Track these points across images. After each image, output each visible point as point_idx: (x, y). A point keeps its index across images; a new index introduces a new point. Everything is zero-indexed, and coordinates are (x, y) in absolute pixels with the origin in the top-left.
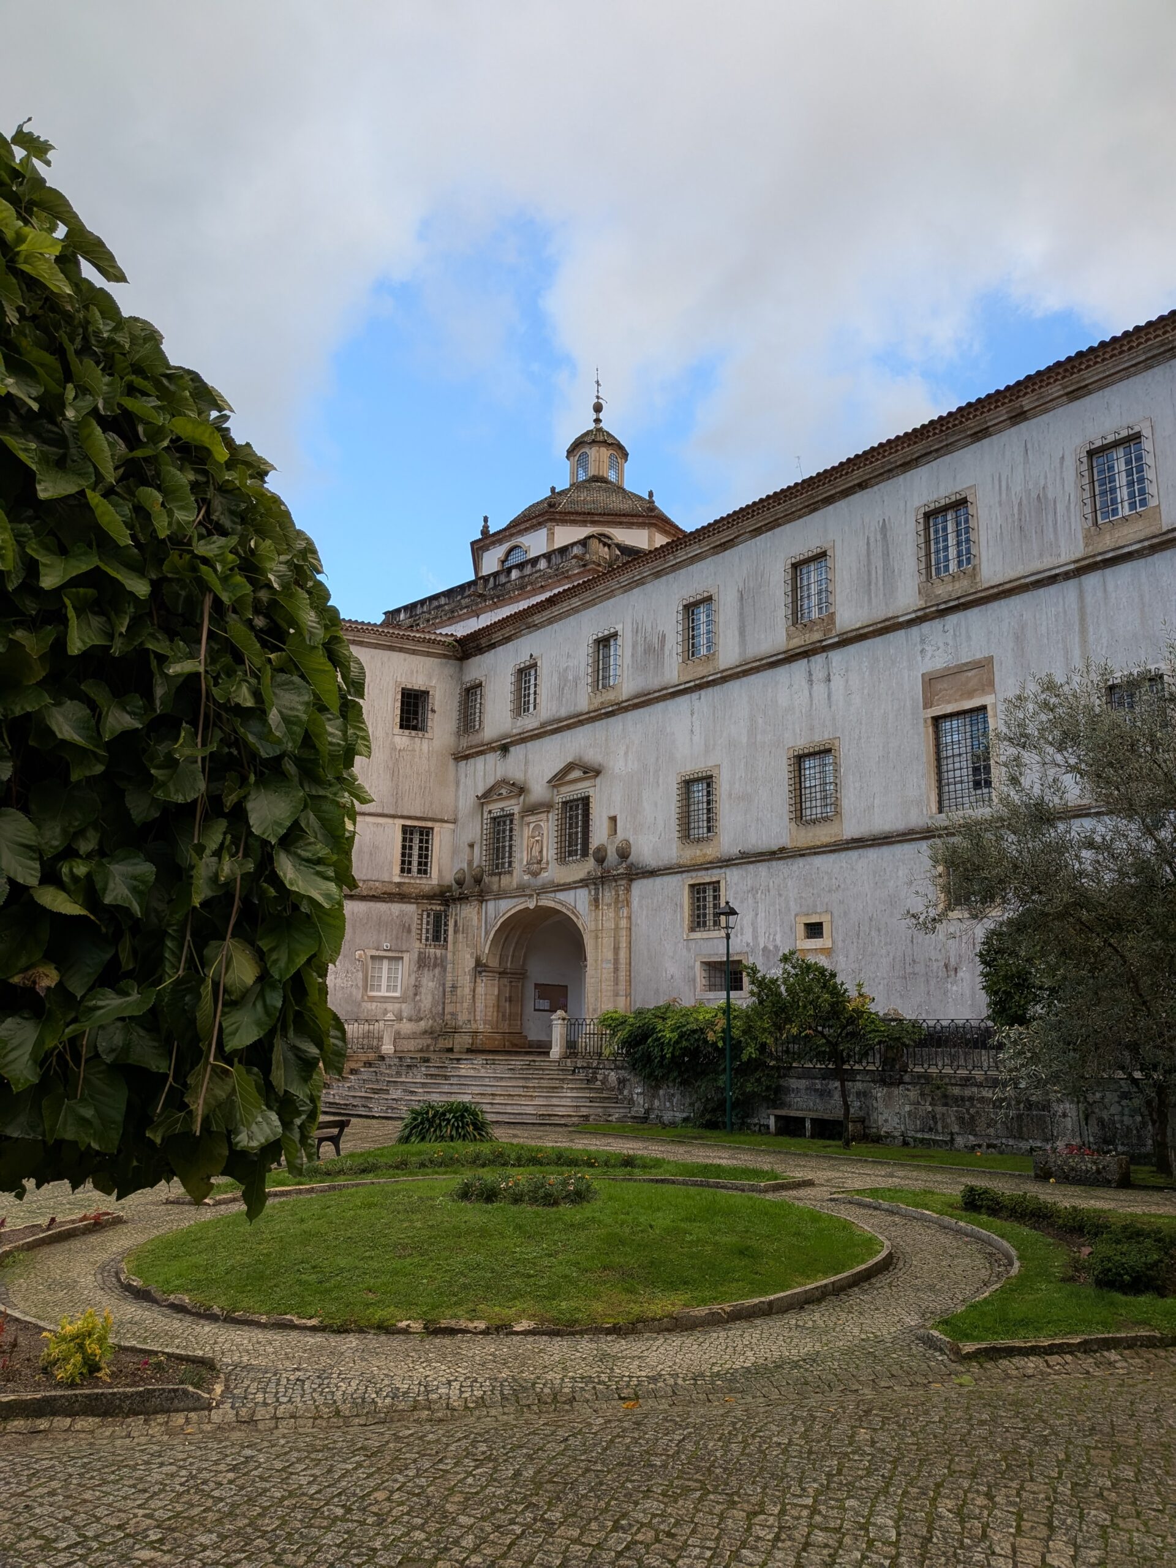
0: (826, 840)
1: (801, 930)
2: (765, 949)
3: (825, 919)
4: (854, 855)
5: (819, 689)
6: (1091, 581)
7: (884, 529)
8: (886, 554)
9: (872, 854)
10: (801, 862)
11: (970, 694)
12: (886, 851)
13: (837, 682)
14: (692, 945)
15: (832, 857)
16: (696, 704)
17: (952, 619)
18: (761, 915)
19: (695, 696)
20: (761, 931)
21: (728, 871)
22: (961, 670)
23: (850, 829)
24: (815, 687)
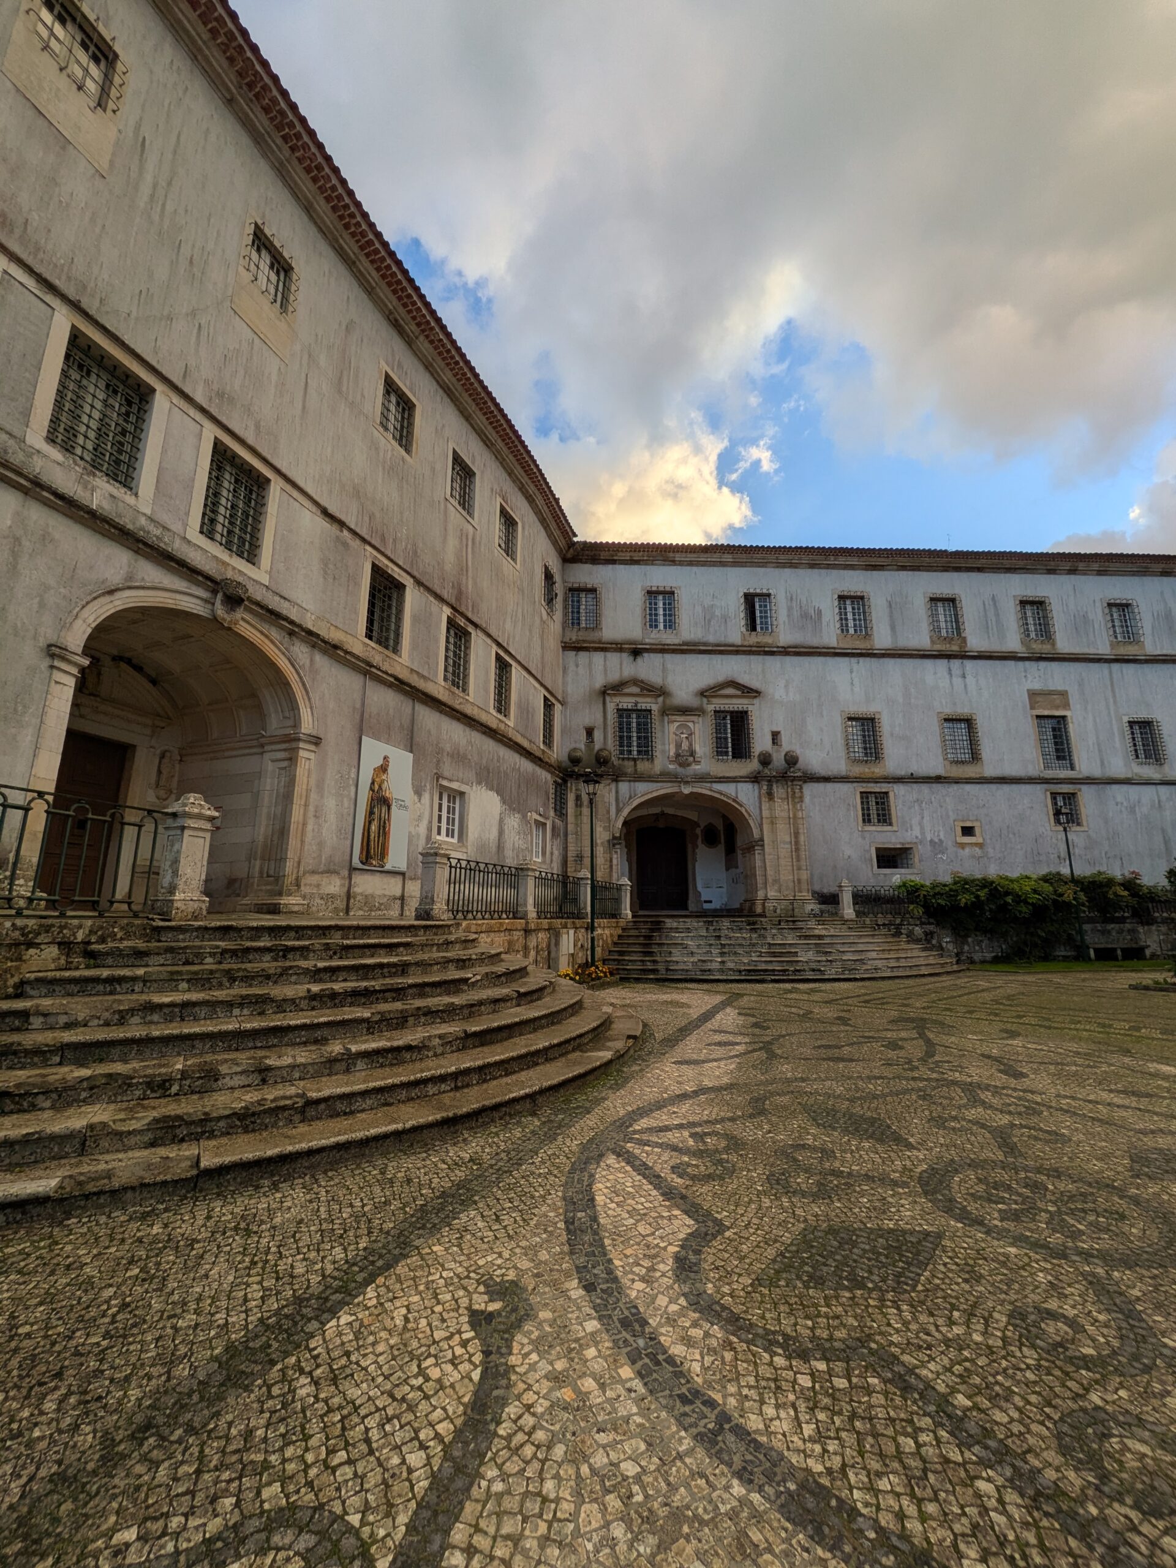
0: (973, 775)
1: (959, 831)
2: (931, 841)
3: (976, 824)
4: (993, 787)
5: (957, 681)
6: (1115, 667)
7: (993, 599)
8: (997, 615)
9: (1006, 788)
10: (955, 787)
11: (1057, 708)
12: (1014, 787)
13: (970, 679)
14: (867, 835)
15: (978, 786)
16: (855, 667)
17: (1043, 665)
18: (927, 819)
19: (854, 660)
20: (927, 829)
21: (895, 786)
22: (1051, 693)
23: (989, 771)
24: (954, 679)
